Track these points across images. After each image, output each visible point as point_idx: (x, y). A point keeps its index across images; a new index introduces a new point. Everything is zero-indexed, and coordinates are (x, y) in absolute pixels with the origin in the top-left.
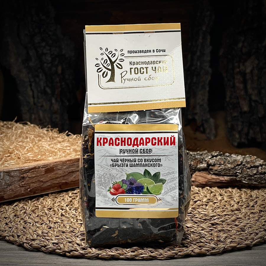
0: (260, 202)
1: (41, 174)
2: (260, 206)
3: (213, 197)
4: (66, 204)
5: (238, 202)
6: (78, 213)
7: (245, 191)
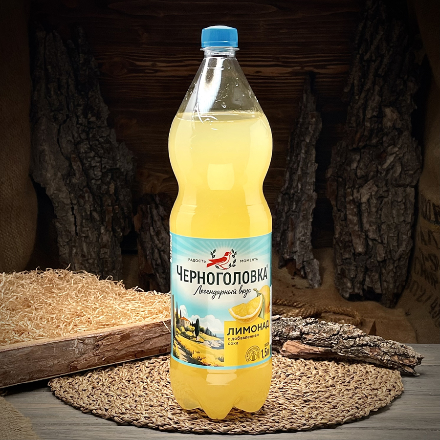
0: (357, 377)
1: (116, 341)
2: (356, 382)
3: (307, 370)
4: (146, 376)
5: (334, 378)
6: (161, 387)
7: (343, 365)
